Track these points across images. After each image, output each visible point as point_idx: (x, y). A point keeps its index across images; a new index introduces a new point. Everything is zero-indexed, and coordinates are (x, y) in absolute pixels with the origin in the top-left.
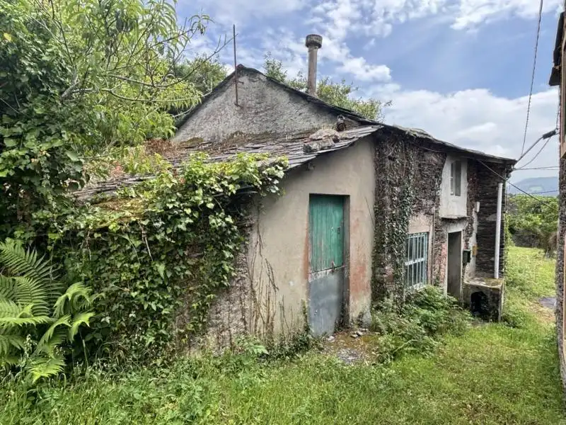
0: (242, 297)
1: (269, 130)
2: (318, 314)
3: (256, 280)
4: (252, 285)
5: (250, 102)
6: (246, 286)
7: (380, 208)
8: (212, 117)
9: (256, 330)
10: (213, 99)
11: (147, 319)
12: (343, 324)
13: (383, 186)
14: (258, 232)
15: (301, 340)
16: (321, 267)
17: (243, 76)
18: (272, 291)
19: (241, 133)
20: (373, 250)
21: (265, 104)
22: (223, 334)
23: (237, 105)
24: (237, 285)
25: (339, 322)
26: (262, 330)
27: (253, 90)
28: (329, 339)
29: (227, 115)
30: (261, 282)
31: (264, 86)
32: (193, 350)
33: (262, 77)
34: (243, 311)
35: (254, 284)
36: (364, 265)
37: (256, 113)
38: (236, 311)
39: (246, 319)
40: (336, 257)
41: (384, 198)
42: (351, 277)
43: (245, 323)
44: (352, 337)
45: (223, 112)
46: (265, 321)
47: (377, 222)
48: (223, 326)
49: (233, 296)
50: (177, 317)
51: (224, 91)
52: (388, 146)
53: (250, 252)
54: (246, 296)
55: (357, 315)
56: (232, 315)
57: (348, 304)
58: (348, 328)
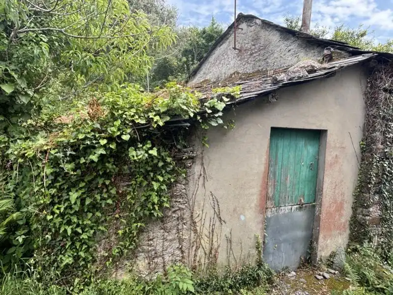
0: (180, 227)
1: (260, 68)
2: (279, 249)
3: (197, 211)
4: (192, 216)
5: (247, 45)
6: (185, 216)
7: (368, 145)
8: (218, 62)
9: (194, 260)
10: (219, 47)
11: (67, 240)
12: (309, 261)
13: (373, 122)
14: (202, 164)
15: (250, 275)
16: (285, 203)
17: (243, 23)
18: (218, 224)
19: (238, 73)
20: (356, 189)
21: (259, 44)
22: (156, 260)
23: (235, 48)
24: (174, 215)
25: (305, 259)
26: (202, 261)
27: (250, 34)
28: (289, 275)
29: (229, 58)
30: (204, 214)
31: (259, 28)
32: (120, 272)
33: (258, 21)
34: (181, 240)
35: (195, 216)
36: (342, 204)
37: (251, 54)
38: (171, 240)
39: (184, 248)
40: (306, 193)
41: (375, 134)
42: (323, 216)
43: (182, 252)
44: (315, 277)
45: (226, 56)
46: (207, 252)
47: (363, 160)
48: (156, 253)
49: (169, 225)
50: (103, 241)
51: (227, 39)
52: (384, 77)
53: (191, 184)
54: (185, 227)
55: (328, 254)
56: (166, 244)
57: (317, 243)
58: (315, 266)
